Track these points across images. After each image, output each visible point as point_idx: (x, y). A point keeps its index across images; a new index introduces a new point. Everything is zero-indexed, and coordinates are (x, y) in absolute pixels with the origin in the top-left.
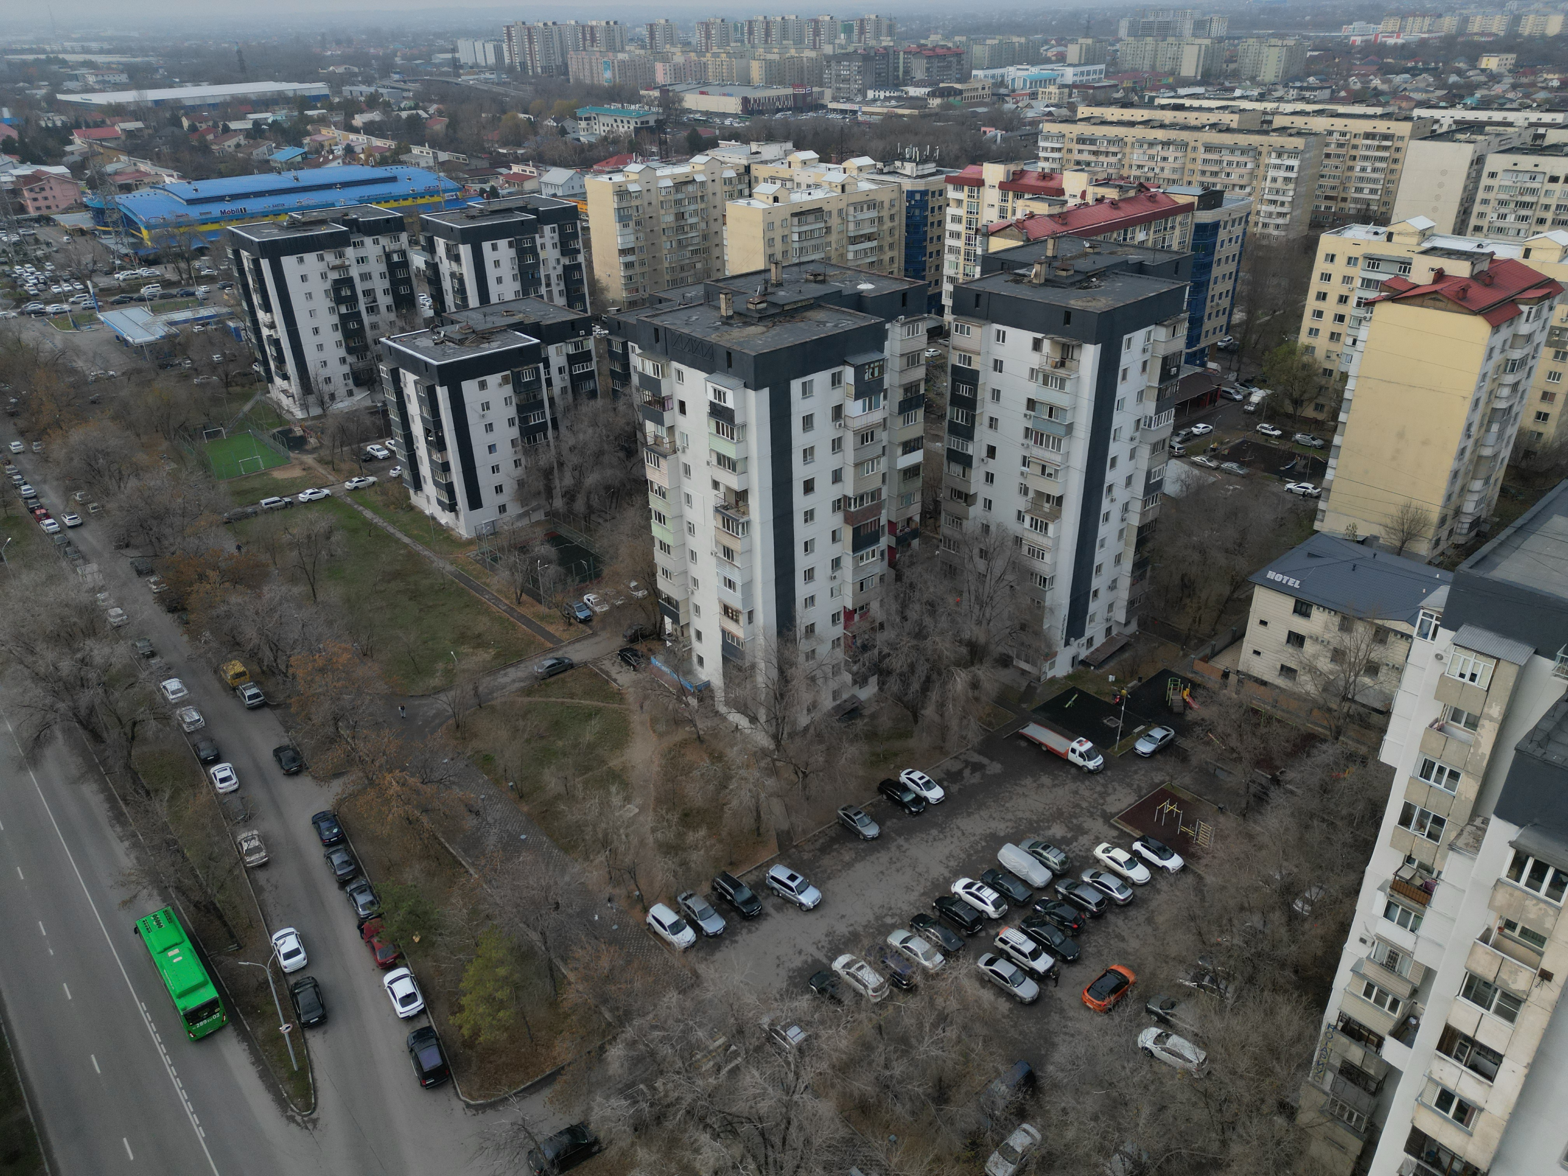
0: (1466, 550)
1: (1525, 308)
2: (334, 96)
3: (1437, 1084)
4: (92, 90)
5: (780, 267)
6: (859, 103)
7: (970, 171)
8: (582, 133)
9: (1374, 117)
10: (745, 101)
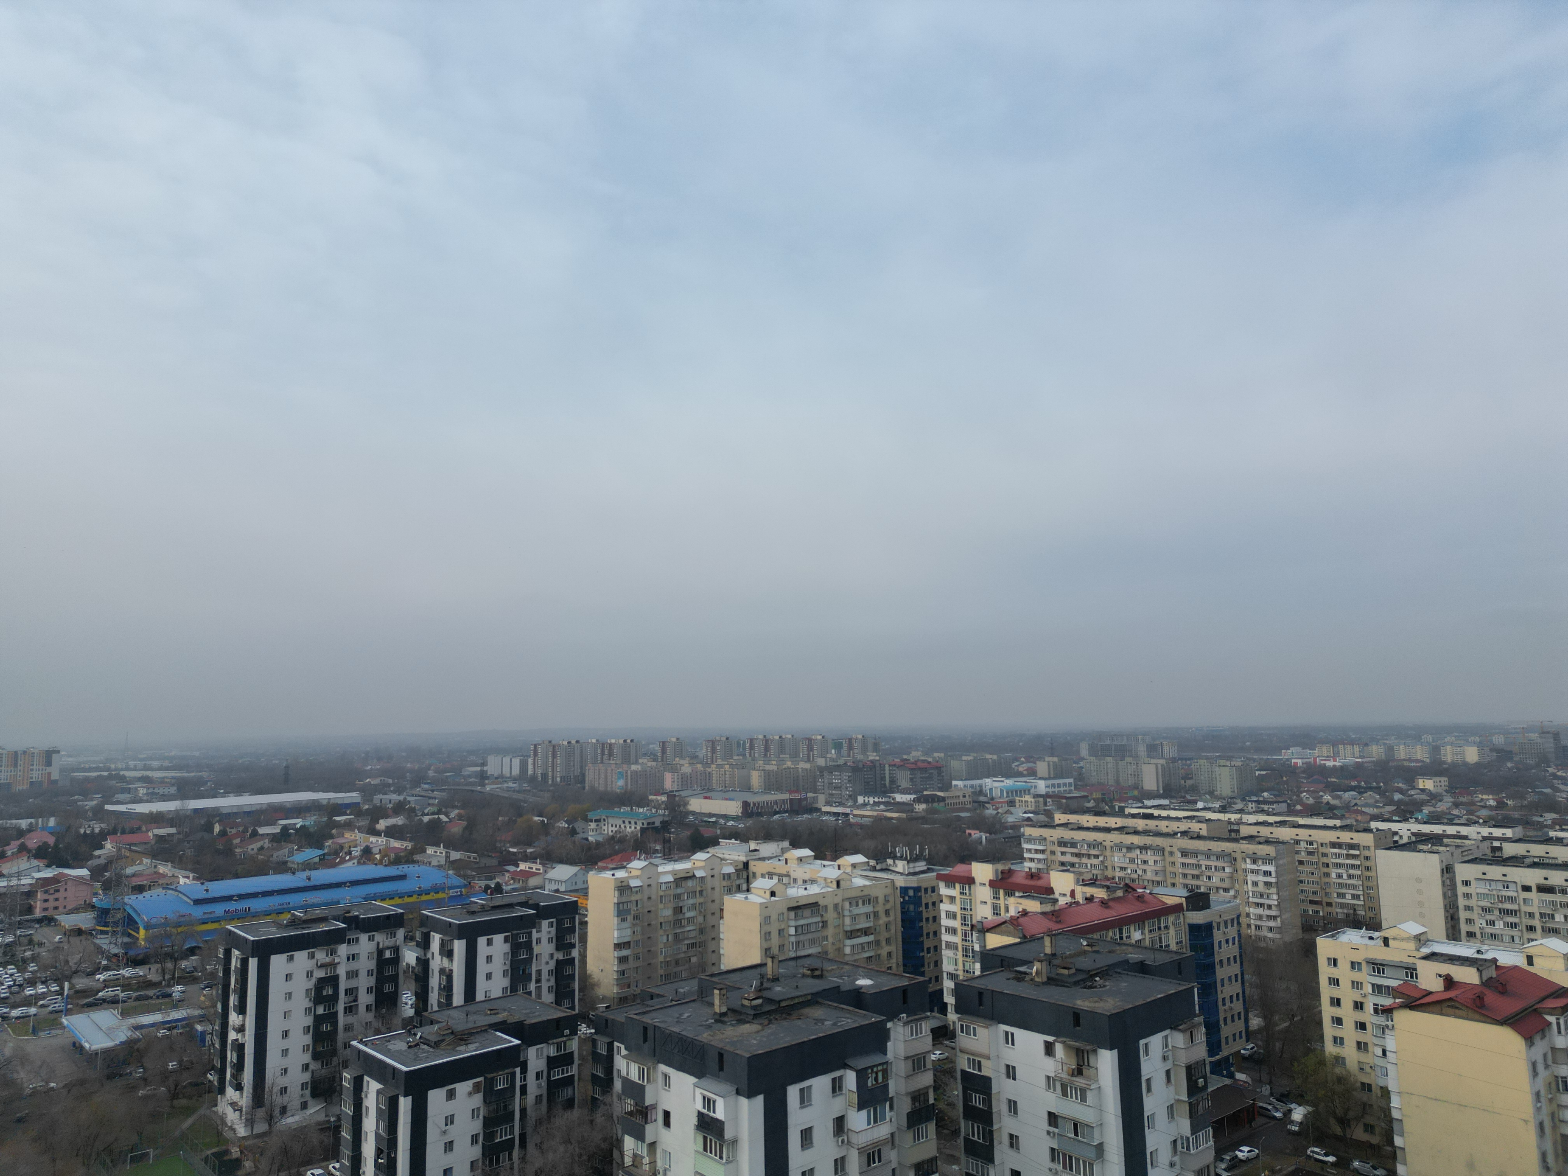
1: (1552, 1019)
2: (364, 803)
4: (140, 801)
5: (776, 961)
6: (849, 807)
7: (960, 869)
8: (591, 833)
9: (1334, 828)
10: (746, 804)
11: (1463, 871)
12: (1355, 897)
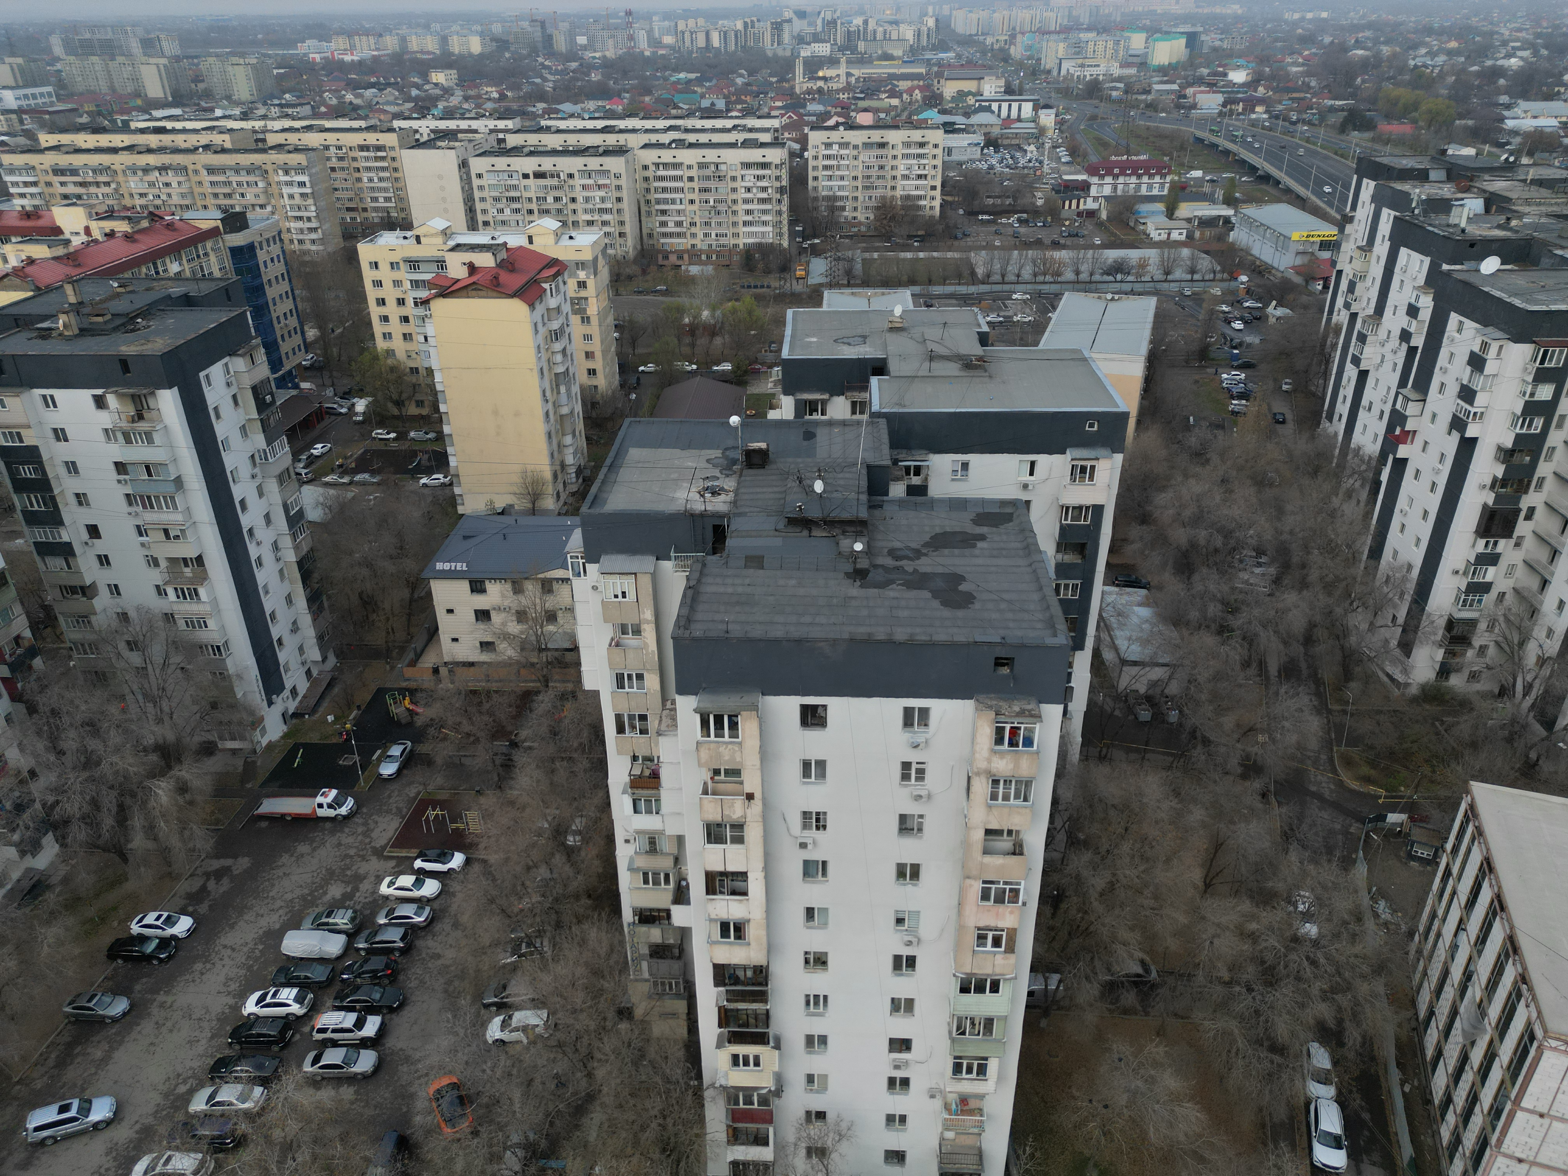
0: (581, 495)
1: (546, 286)
3: (715, 920)
9: (360, 130)
11: (478, 165)
12: (387, 199)
